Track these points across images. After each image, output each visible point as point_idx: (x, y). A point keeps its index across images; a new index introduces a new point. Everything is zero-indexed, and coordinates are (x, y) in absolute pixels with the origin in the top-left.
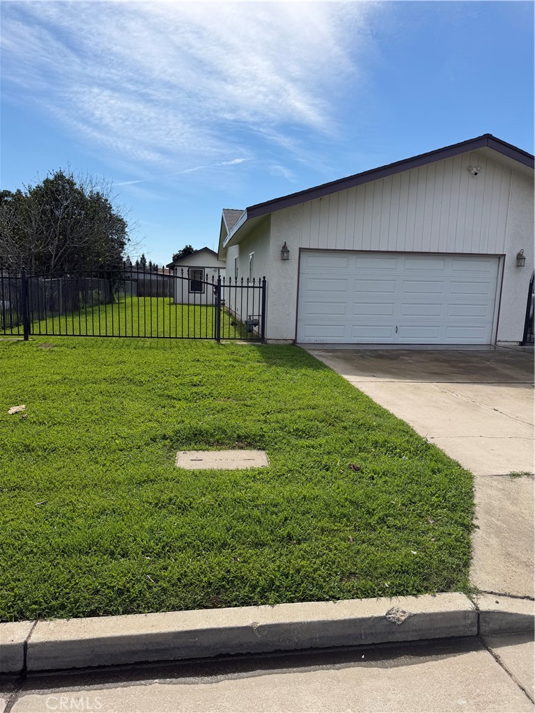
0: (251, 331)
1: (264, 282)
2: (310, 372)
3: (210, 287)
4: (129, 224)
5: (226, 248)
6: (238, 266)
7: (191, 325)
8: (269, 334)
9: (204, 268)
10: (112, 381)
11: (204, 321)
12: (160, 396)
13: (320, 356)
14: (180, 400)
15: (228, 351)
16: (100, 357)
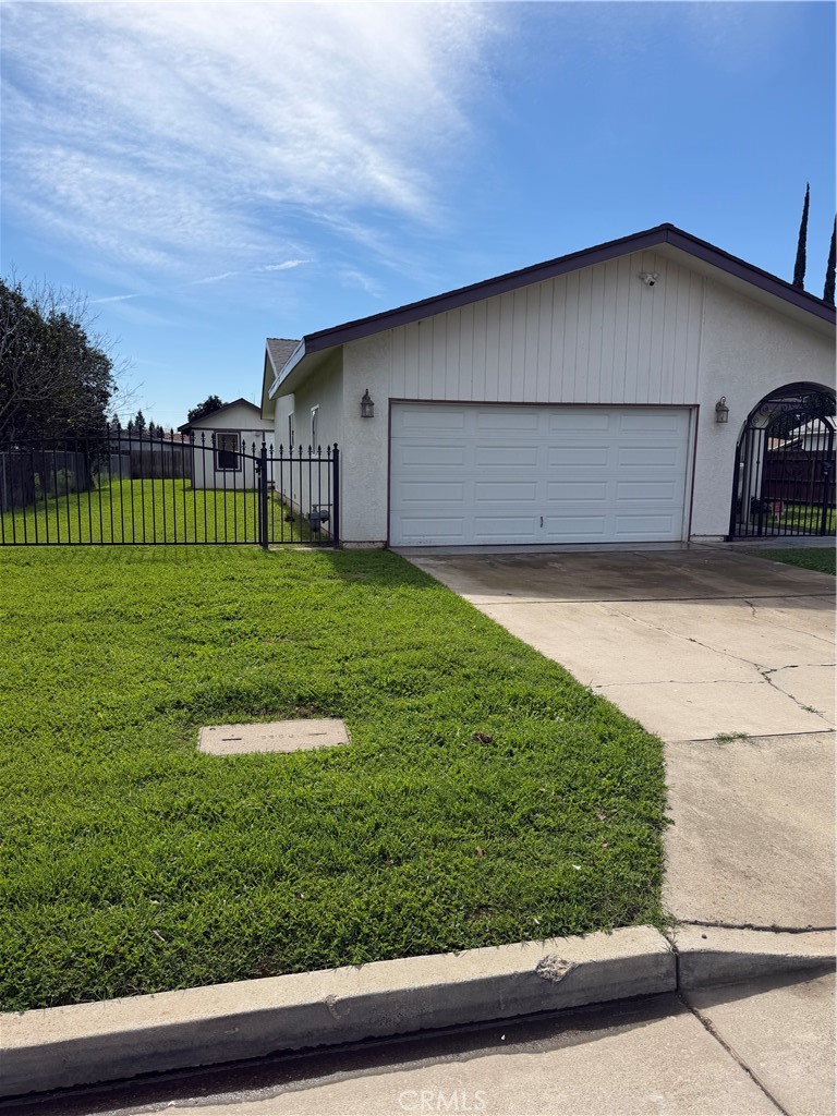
0: (317, 529)
1: (336, 452)
2: (411, 591)
3: (250, 462)
4: (116, 364)
5: (274, 399)
6: (294, 428)
7: (221, 522)
8: (347, 534)
9: (239, 431)
10: (90, 616)
11: (240, 515)
12: (169, 638)
13: (427, 565)
14: (204, 643)
15: (281, 561)
16: (70, 578)
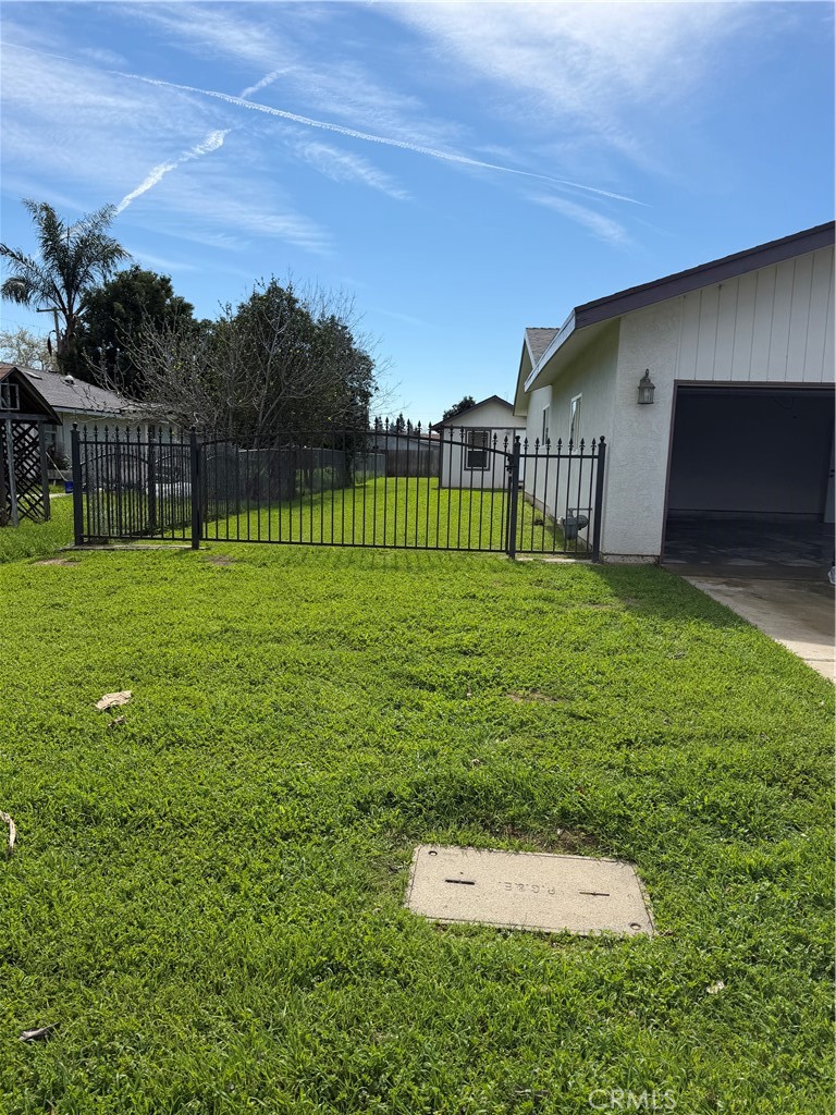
0: (572, 537)
1: (602, 446)
3: (500, 458)
5: (529, 392)
6: (549, 425)
7: (465, 524)
8: (608, 545)
9: (490, 429)
10: (311, 638)
11: (486, 516)
12: (394, 676)
13: (718, 591)
14: (433, 689)
15: (530, 576)
16: (302, 584)
